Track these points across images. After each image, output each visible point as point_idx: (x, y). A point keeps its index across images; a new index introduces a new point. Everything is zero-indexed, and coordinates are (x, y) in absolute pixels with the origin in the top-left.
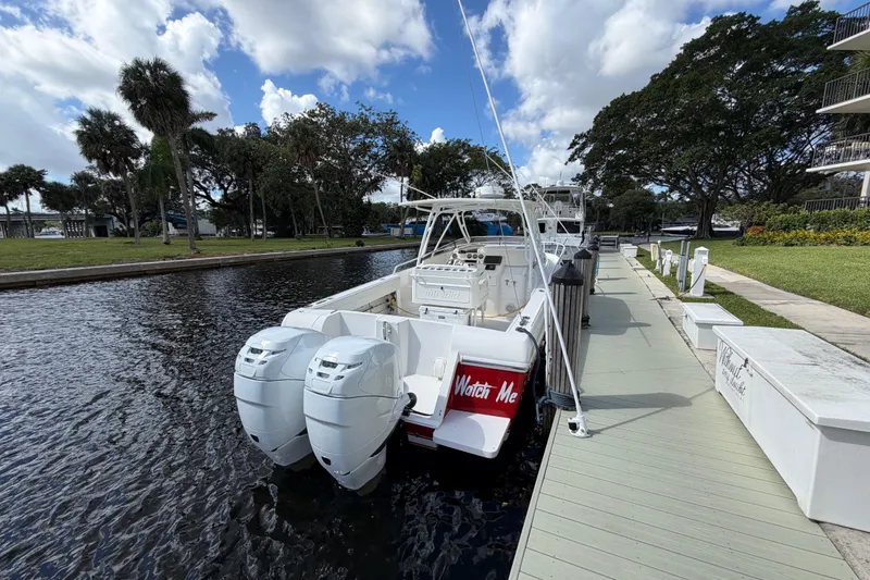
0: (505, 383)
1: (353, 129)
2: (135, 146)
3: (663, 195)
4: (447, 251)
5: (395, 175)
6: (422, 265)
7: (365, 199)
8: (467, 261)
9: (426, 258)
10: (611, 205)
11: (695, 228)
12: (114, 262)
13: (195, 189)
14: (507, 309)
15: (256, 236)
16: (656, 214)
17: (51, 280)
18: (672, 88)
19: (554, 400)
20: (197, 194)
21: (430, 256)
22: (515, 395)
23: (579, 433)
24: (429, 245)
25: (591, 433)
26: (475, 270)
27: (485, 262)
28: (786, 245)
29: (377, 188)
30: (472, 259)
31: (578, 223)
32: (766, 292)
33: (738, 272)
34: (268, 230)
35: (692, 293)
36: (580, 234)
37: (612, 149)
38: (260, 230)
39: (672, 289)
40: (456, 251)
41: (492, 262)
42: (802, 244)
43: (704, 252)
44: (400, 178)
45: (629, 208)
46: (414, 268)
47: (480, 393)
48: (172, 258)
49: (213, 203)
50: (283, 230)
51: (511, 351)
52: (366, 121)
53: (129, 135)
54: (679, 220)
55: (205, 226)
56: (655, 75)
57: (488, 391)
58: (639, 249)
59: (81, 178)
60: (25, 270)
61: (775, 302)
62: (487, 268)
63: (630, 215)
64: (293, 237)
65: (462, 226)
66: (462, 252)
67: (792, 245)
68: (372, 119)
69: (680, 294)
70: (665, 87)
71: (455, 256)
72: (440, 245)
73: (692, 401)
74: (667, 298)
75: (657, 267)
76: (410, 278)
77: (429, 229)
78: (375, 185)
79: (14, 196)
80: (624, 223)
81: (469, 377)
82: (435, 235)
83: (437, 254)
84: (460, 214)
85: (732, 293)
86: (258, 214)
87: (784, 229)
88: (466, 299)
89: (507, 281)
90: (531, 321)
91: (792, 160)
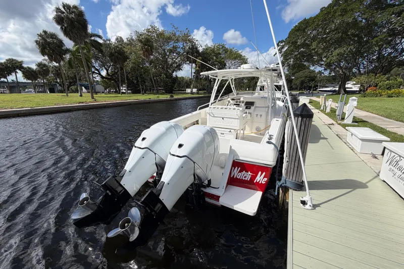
0: (260, 173)
1: (169, 39)
2: (63, 48)
3: (320, 72)
4: (225, 99)
5: (188, 62)
6: (212, 106)
7: (174, 74)
8: (235, 104)
9: (214, 103)
10: (293, 78)
11: (337, 89)
12: (55, 105)
13: (93, 70)
14: (256, 129)
15: (123, 93)
16: (316, 82)
17: (26, 113)
18: (332, 13)
19: (288, 185)
20: (94, 72)
21: (216, 102)
22: (266, 179)
23: (307, 207)
24: (216, 96)
25: (315, 206)
26: (241, 109)
27: (245, 105)
28: (389, 97)
29: (180, 69)
30: (238, 103)
31: (281, 86)
32: (384, 121)
33: (366, 111)
34: (128, 90)
35: (345, 122)
36: (281, 92)
37: (298, 47)
38: (125, 90)
39: (333, 119)
40: (229, 99)
41: (249, 105)
42: (397, 96)
43: (355, 100)
44: (191, 64)
45: (302, 79)
46: (208, 108)
47: (245, 177)
48: (83, 103)
49: (102, 77)
50: (135, 89)
51: (264, 155)
52: (174, 35)
53: (61, 43)
54: (327, 85)
55: (99, 88)
56: (323, 8)
57: (250, 176)
58: (310, 99)
59: (40, 65)
60: (14, 108)
61: (392, 126)
62: (246, 108)
63: (302, 82)
64: (140, 93)
65: (232, 86)
66: (233, 99)
67: (392, 97)
68: (178, 34)
69: (339, 122)
70: (329, 13)
71: (229, 102)
72: (222, 96)
73: (368, 184)
74: (333, 124)
75: (322, 108)
76: (206, 113)
77: (215, 88)
78: (179, 68)
79: (9, 73)
80: (299, 86)
81: (239, 168)
82: (218, 91)
83: (219, 101)
84: (232, 80)
85: (367, 122)
86: (123, 82)
87: (388, 89)
88: (236, 124)
89: (257, 115)
90: (274, 137)
91: (391, 53)
